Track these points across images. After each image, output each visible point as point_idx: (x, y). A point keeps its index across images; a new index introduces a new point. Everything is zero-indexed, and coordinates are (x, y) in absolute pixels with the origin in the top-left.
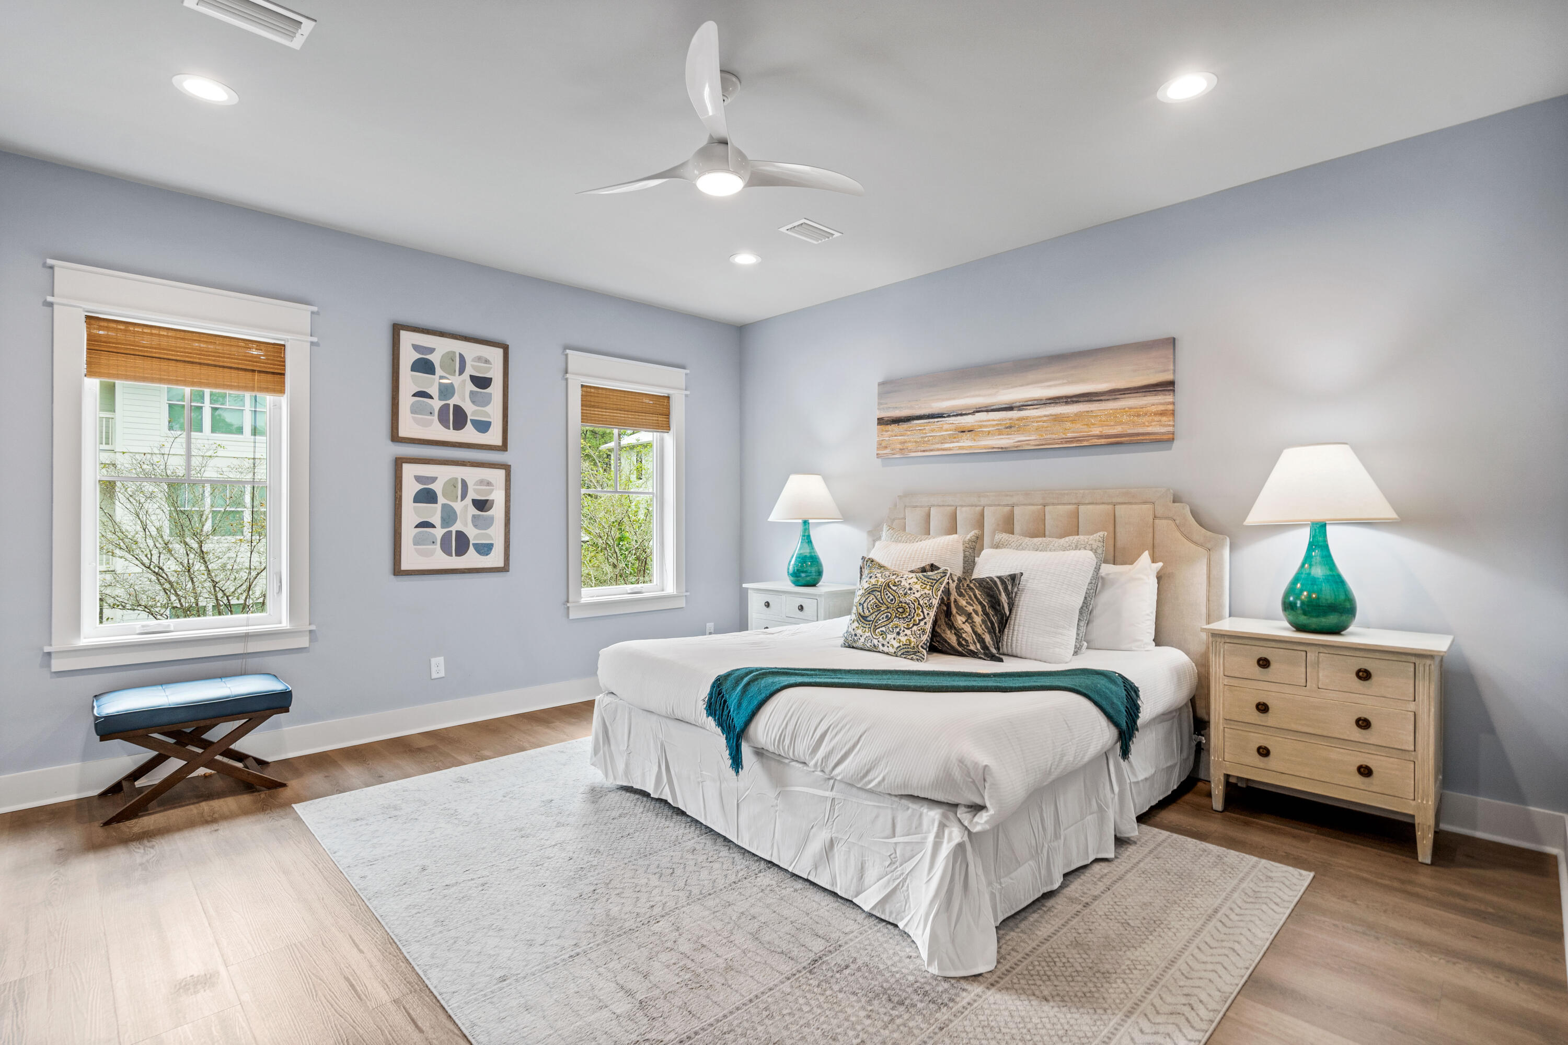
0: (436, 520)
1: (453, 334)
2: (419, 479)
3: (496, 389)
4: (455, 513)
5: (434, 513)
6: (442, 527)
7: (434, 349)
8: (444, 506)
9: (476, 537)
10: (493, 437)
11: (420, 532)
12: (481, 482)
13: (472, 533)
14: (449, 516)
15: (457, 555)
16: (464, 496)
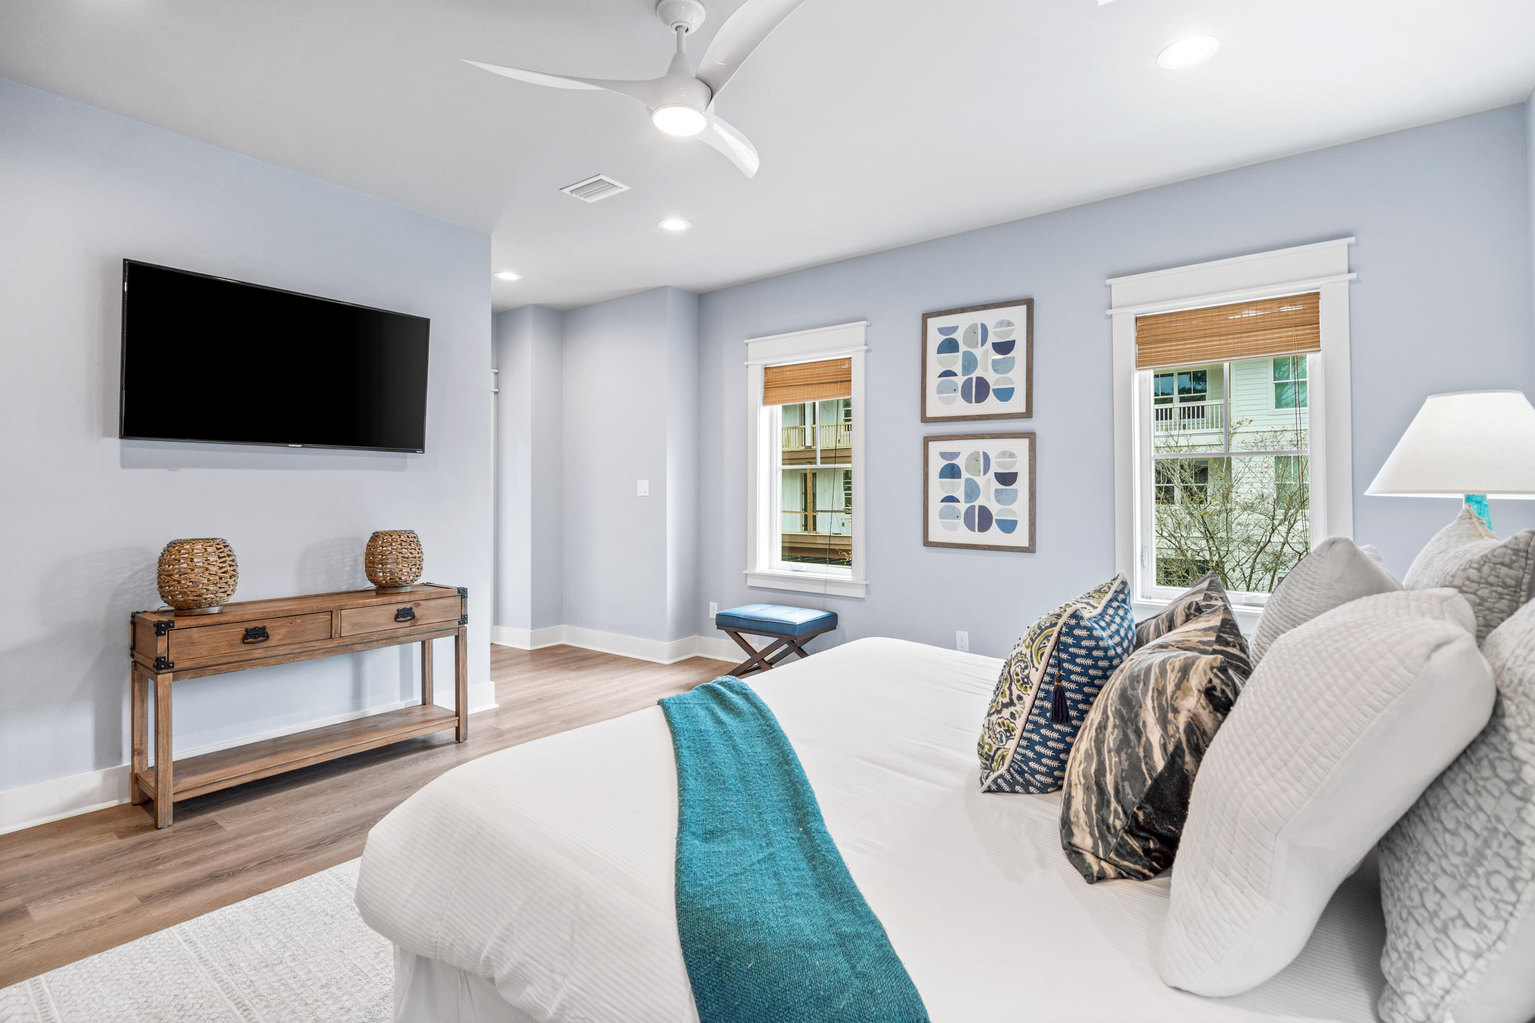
0: (960, 494)
1: (973, 307)
2: (944, 455)
3: (1019, 352)
4: (978, 487)
5: (958, 488)
6: (966, 502)
7: (958, 327)
8: (967, 480)
9: (999, 512)
10: (1017, 404)
11: (946, 506)
12: (1003, 454)
13: (995, 509)
14: (972, 491)
15: (979, 531)
16: (986, 469)
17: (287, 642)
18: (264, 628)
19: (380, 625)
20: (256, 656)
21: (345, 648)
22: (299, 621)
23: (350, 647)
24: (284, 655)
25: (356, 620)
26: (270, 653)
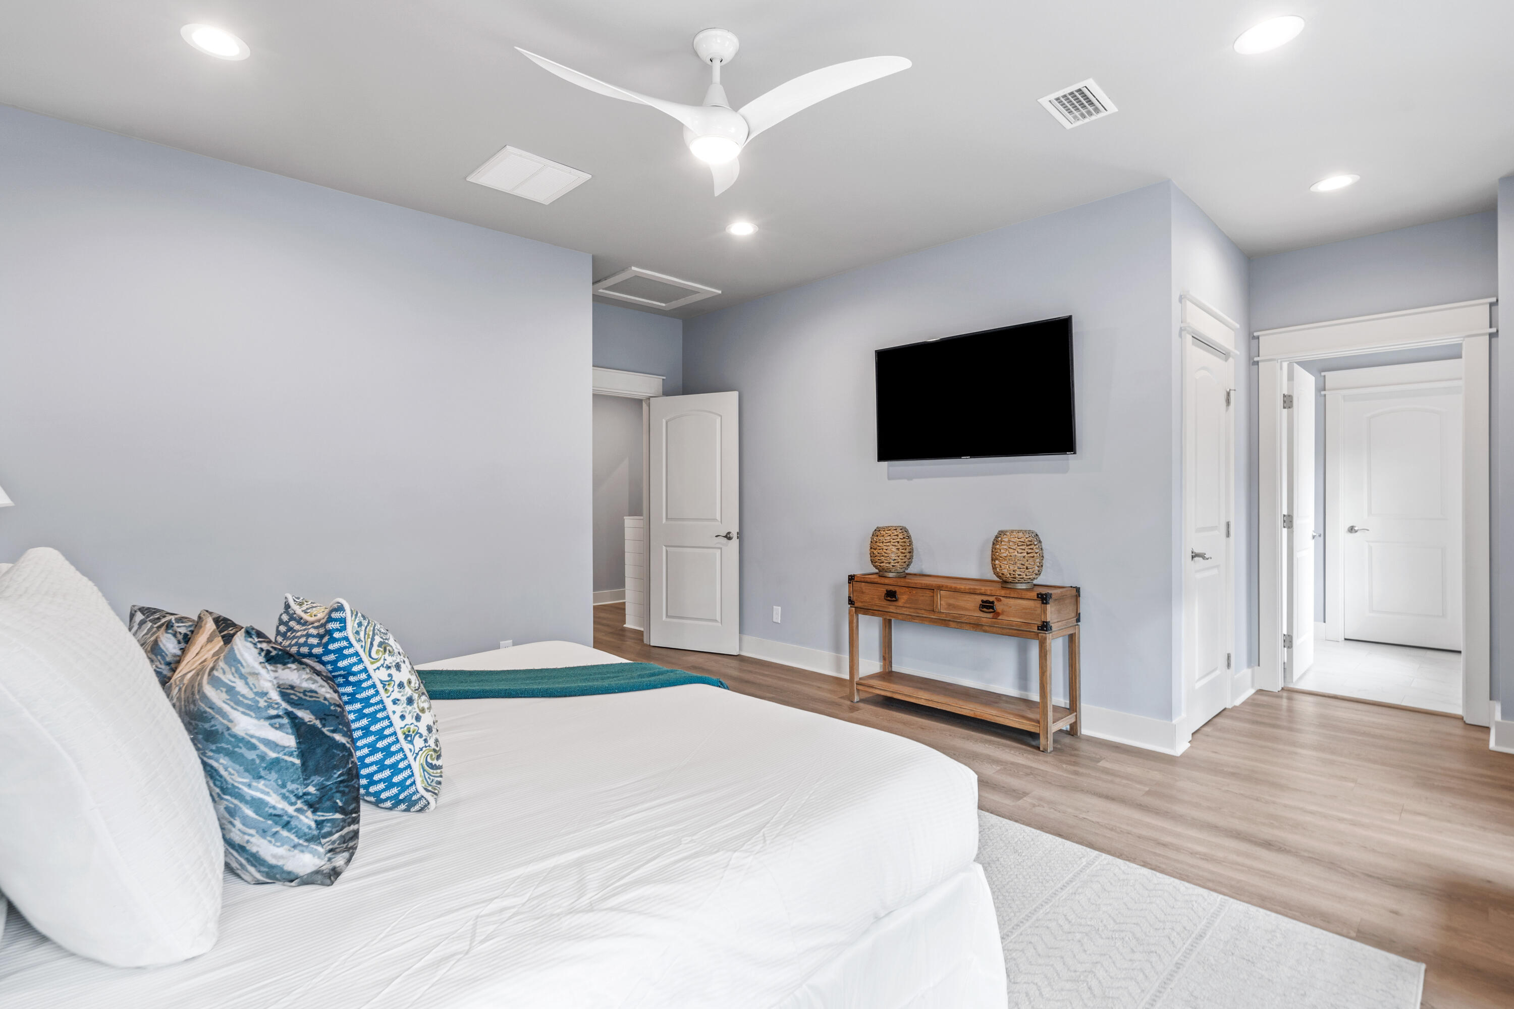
17: (908, 606)
18: (895, 592)
19: (966, 609)
20: (892, 610)
21: (943, 622)
22: (914, 592)
23: (947, 622)
24: (906, 615)
25: (952, 601)
26: (898, 611)
